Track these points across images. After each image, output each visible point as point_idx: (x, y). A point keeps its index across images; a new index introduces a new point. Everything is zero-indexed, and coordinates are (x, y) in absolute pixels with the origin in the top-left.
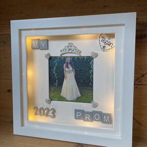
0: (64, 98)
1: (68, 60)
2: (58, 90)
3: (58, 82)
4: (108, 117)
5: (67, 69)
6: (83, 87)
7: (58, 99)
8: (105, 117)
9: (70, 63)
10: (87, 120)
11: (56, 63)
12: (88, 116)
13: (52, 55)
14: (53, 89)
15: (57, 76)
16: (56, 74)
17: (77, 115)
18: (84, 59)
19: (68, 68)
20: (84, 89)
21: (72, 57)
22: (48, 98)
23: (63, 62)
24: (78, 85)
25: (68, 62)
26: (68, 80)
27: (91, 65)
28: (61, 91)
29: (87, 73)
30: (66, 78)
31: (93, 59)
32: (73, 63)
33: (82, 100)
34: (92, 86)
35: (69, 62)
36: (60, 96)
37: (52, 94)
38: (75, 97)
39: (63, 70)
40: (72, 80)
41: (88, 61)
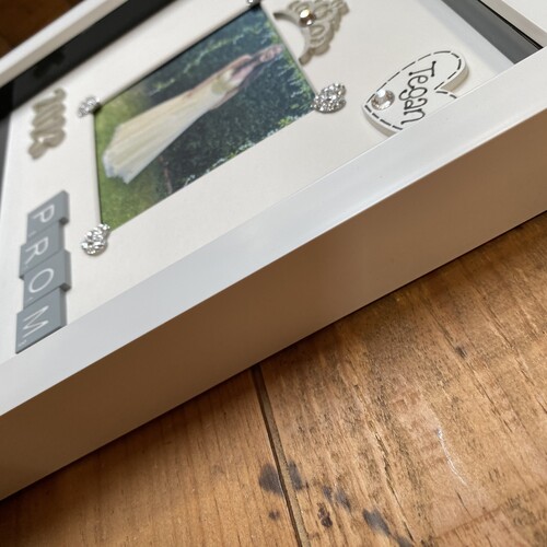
2: (137, 106)
3: (167, 88)
4: (45, 323)
5: (228, 74)
6: (168, 167)
8: (45, 309)
9: (257, 68)
11: (241, 34)
12: (42, 247)
15: (193, 69)
16: (198, 61)
17: (42, 212)
18: (297, 88)
20: (162, 174)
30: (189, 96)
32: (261, 72)
35: (263, 60)
41: (294, 107)
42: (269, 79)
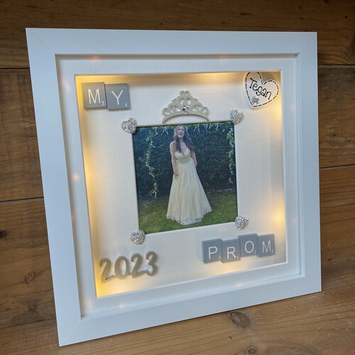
0: (175, 222)
1: (179, 133)
2: (159, 206)
3: (158, 188)
4: (269, 242)
5: (178, 154)
6: (216, 190)
7: (160, 227)
8: (263, 243)
9: (185, 139)
10: (232, 259)
11: (149, 142)
12: (231, 250)
13: (142, 122)
14: (146, 205)
15: (155, 172)
16: (151, 169)
17: (210, 253)
18: (214, 127)
19: (180, 151)
21: (188, 124)
22: (136, 230)
23: (167, 138)
24: (204, 188)
25: (179, 136)
27: (229, 140)
28: (167, 208)
29: (223, 158)
30: (177, 175)
31: (233, 127)
32: (190, 139)
33: (215, 218)
34: (234, 185)
35: (182, 136)
37: (146, 219)
38: (200, 216)
39: (169, 157)
40: (190, 177)
41: (224, 131)
42: (197, 136)
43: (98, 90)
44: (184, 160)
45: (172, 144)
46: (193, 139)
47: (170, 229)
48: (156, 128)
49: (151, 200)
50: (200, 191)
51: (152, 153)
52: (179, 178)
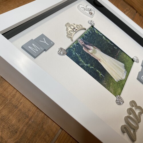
0: (121, 80)
1: (81, 43)
2: (109, 79)
3: (100, 71)
5: (90, 51)
6: (116, 55)
7: (120, 88)
11: (76, 54)
14: (104, 83)
15: (92, 65)
16: (89, 65)
18: (89, 32)
19: (90, 50)
20: (118, 55)
23: (80, 48)
26: (102, 59)
27: (98, 33)
29: (104, 41)
30: (99, 60)
31: (94, 28)
32: (87, 42)
33: (128, 66)
35: (84, 43)
36: (117, 82)
37: (112, 90)
42: (88, 39)
43: (33, 45)
44: (94, 52)
45: (84, 49)
46: (88, 41)
47: (123, 86)
48: (72, 46)
49: (104, 79)
50: (112, 59)
51: (81, 58)
52: (101, 61)
